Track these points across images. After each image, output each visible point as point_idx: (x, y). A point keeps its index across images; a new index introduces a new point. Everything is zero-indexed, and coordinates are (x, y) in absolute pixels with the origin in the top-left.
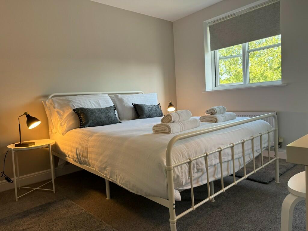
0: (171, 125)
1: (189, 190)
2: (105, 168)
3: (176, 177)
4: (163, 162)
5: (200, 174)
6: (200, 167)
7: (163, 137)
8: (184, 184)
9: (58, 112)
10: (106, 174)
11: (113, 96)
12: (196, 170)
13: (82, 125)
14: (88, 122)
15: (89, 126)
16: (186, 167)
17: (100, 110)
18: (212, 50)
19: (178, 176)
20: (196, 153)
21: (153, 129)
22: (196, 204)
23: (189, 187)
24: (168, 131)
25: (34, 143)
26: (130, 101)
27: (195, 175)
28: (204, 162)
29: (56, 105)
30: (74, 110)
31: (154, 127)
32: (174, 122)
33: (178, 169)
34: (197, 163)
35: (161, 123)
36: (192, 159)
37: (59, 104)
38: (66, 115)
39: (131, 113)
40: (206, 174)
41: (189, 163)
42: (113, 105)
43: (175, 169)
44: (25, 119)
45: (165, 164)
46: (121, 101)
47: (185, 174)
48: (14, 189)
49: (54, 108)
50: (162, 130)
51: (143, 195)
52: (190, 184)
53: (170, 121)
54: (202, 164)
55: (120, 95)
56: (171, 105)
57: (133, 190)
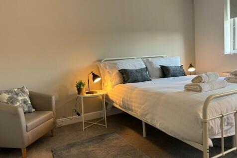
0: (202, 85)
1: (220, 139)
2: (146, 115)
3: (210, 128)
4: (199, 115)
5: (229, 127)
6: (230, 122)
7: (196, 95)
8: (216, 133)
9: (108, 72)
10: (147, 119)
11: (145, 60)
12: (226, 124)
13: (124, 82)
14: (129, 79)
15: (129, 83)
16: (218, 121)
17: (136, 71)
18: (231, 18)
19: (212, 127)
20: (227, 110)
21: (185, 88)
22: (225, 151)
23: (220, 137)
24: (199, 89)
25: (96, 92)
26: (158, 63)
27: (225, 128)
28: (233, 117)
29: (108, 67)
30: (119, 71)
31: (186, 86)
32: (204, 82)
33: (212, 122)
34: (227, 118)
35: (191, 82)
36: (224, 115)
37: (109, 66)
38: (114, 74)
39: (158, 73)
40: (234, 127)
41: (221, 118)
42: (145, 67)
43: (210, 121)
44: (91, 76)
45: (202, 117)
46: (151, 63)
47: (218, 126)
48: (82, 122)
49: (106, 69)
50: (194, 89)
51: (180, 138)
52: (221, 134)
53: (200, 81)
54: (232, 119)
55: (150, 59)
56: (191, 66)
57: (171, 133)
